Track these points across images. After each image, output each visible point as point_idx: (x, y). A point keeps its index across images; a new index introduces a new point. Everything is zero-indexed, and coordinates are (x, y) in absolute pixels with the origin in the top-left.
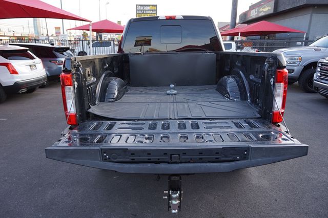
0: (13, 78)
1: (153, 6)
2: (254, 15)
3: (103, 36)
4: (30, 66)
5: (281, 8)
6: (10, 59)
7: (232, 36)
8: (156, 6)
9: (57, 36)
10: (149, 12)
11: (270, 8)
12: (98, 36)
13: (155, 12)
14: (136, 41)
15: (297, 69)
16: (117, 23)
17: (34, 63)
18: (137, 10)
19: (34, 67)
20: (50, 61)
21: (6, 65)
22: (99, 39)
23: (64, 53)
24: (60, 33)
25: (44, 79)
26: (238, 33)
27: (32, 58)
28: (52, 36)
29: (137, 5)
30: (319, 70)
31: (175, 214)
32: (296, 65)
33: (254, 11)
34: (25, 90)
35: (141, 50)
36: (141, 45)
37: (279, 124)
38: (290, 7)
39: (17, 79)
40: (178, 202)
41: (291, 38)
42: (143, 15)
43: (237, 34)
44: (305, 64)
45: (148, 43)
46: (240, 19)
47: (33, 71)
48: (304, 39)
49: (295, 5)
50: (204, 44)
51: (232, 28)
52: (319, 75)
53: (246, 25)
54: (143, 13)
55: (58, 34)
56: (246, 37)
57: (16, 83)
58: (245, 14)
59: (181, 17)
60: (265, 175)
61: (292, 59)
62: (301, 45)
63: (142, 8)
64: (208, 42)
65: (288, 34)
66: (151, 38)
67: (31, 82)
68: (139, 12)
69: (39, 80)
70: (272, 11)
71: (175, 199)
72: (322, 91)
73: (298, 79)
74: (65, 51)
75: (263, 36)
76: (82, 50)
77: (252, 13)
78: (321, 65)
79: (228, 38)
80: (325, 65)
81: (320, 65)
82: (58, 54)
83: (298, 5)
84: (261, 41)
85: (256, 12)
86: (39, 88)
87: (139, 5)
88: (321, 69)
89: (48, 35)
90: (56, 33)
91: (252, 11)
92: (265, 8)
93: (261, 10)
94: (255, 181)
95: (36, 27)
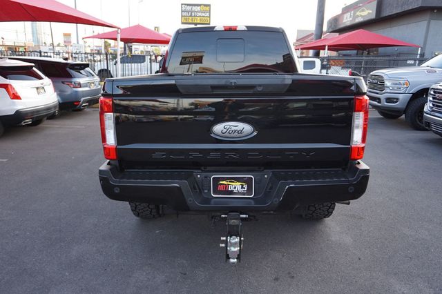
0: (14, 104)
1: (205, 5)
2: (347, 20)
3: (133, 47)
4: (37, 88)
5: (387, 12)
6: (10, 79)
7: (317, 50)
8: (209, 5)
9: (66, 46)
10: (200, 14)
11: (370, 12)
12: (127, 48)
13: (208, 15)
14: (183, 58)
15: (403, 98)
16: (153, 29)
17: (42, 84)
18: (182, 12)
19: (42, 91)
20: (63, 83)
21: (6, 86)
22: (128, 52)
23: (82, 71)
24: (70, 42)
25: (55, 107)
26: (325, 46)
27: (40, 78)
28: (59, 45)
29: (182, 4)
30: (431, 99)
31: (234, 263)
32: (402, 92)
33: (348, 15)
34: (29, 121)
35: (189, 69)
36: (190, 63)
37: (359, 161)
38: (399, 10)
39: (20, 106)
40: (237, 249)
41: (399, 55)
42: (190, 18)
43: (323, 48)
44: (414, 90)
45: (199, 60)
46: (329, 27)
47: (41, 96)
48: (418, 57)
49: (406, 8)
50: (275, 63)
51: (317, 39)
52: (431, 105)
53: (337, 34)
54: (191, 16)
55: (67, 43)
56: (337, 51)
57: (18, 112)
58: (336, 20)
59: (245, 28)
60: (349, 230)
61: (397, 84)
62: (413, 65)
63: (189, 8)
64: (281, 60)
65: (396, 48)
66: (204, 54)
67: (38, 111)
68: (184, 14)
69: (48, 109)
70: (373, 16)
71: (234, 245)
72: (434, 128)
73: (405, 111)
74: (83, 69)
75: (361, 51)
76: (106, 68)
77: (345, 18)
78: (434, 92)
79: (311, 52)
80: (439, 93)
81: (432, 93)
82: (73, 72)
83: (410, 8)
84: (358, 58)
85: (350, 17)
86: (47, 119)
87: (185, 4)
88: (433, 98)
89: (52, 44)
90: (65, 42)
91: (345, 16)
92: (363, 11)
93: (358, 13)
94: (334, 238)
95: (34, 33)
